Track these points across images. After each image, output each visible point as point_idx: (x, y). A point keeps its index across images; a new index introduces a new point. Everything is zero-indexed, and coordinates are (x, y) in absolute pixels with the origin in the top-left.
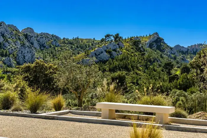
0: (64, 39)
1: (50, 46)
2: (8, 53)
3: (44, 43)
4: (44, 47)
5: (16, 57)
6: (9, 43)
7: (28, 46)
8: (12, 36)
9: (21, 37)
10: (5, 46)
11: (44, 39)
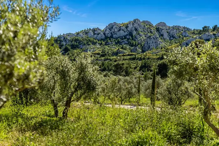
0: (194, 30)
1: (180, 36)
2: (137, 44)
3: (175, 34)
4: (174, 37)
5: (143, 47)
6: (140, 36)
7: (153, 38)
8: (144, 30)
9: (152, 30)
10: (137, 38)
11: (175, 31)
